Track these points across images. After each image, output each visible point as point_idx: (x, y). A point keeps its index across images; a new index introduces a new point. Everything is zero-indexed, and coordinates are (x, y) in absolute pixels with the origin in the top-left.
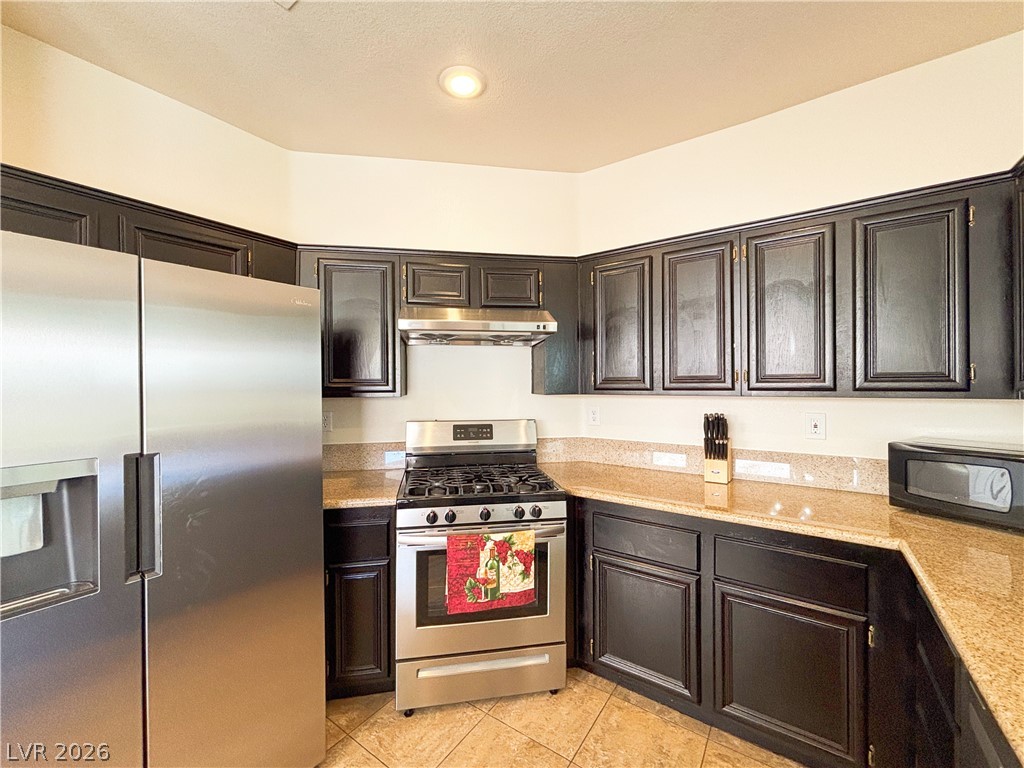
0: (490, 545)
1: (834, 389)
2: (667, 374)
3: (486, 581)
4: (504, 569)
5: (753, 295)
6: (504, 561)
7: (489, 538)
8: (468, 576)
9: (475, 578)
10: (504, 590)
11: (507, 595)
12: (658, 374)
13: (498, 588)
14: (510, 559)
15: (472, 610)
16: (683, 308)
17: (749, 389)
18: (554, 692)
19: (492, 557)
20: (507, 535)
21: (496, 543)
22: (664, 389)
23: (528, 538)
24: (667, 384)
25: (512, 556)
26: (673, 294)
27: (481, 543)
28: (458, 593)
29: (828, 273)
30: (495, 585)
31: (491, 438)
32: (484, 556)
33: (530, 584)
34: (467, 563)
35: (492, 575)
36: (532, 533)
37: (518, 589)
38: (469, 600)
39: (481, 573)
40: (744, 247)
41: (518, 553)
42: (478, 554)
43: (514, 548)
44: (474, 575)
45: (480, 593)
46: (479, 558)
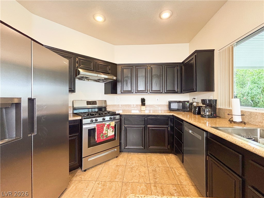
0: (106, 125)
1: (162, 93)
2: (136, 90)
3: (105, 134)
4: (109, 130)
5: (151, 76)
6: (109, 128)
7: (106, 124)
8: (101, 133)
9: (103, 133)
10: (109, 135)
11: (109, 136)
12: (134, 90)
13: (107, 135)
14: (110, 128)
15: (102, 141)
16: (139, 77)
17: (150, 93)
18: (117, 157)
19: (106, 128)
20: (110, 123)
21: (107, 125)
22: (136, 93)
23: (113, 123)
24: (136, 92)
25: (110, 127)
26: (137, 74)
27: (104, 125)
28: (99, 138)
29: (161, 74)
30: (107, 134)
31: (96, 104)
32: (105, 128)
33: (113, 133)
34: (101, 130)
35: (106, 132)
36: (114, 122)
37: (112, 135)
38: (101, 139)
39: (104, 132)
40: (149, 67)
41: (112, 127)
42: (104, 128)
43: (111, 126)
44: (102, 133)
45: (104, 137)
46: (104, 129)
